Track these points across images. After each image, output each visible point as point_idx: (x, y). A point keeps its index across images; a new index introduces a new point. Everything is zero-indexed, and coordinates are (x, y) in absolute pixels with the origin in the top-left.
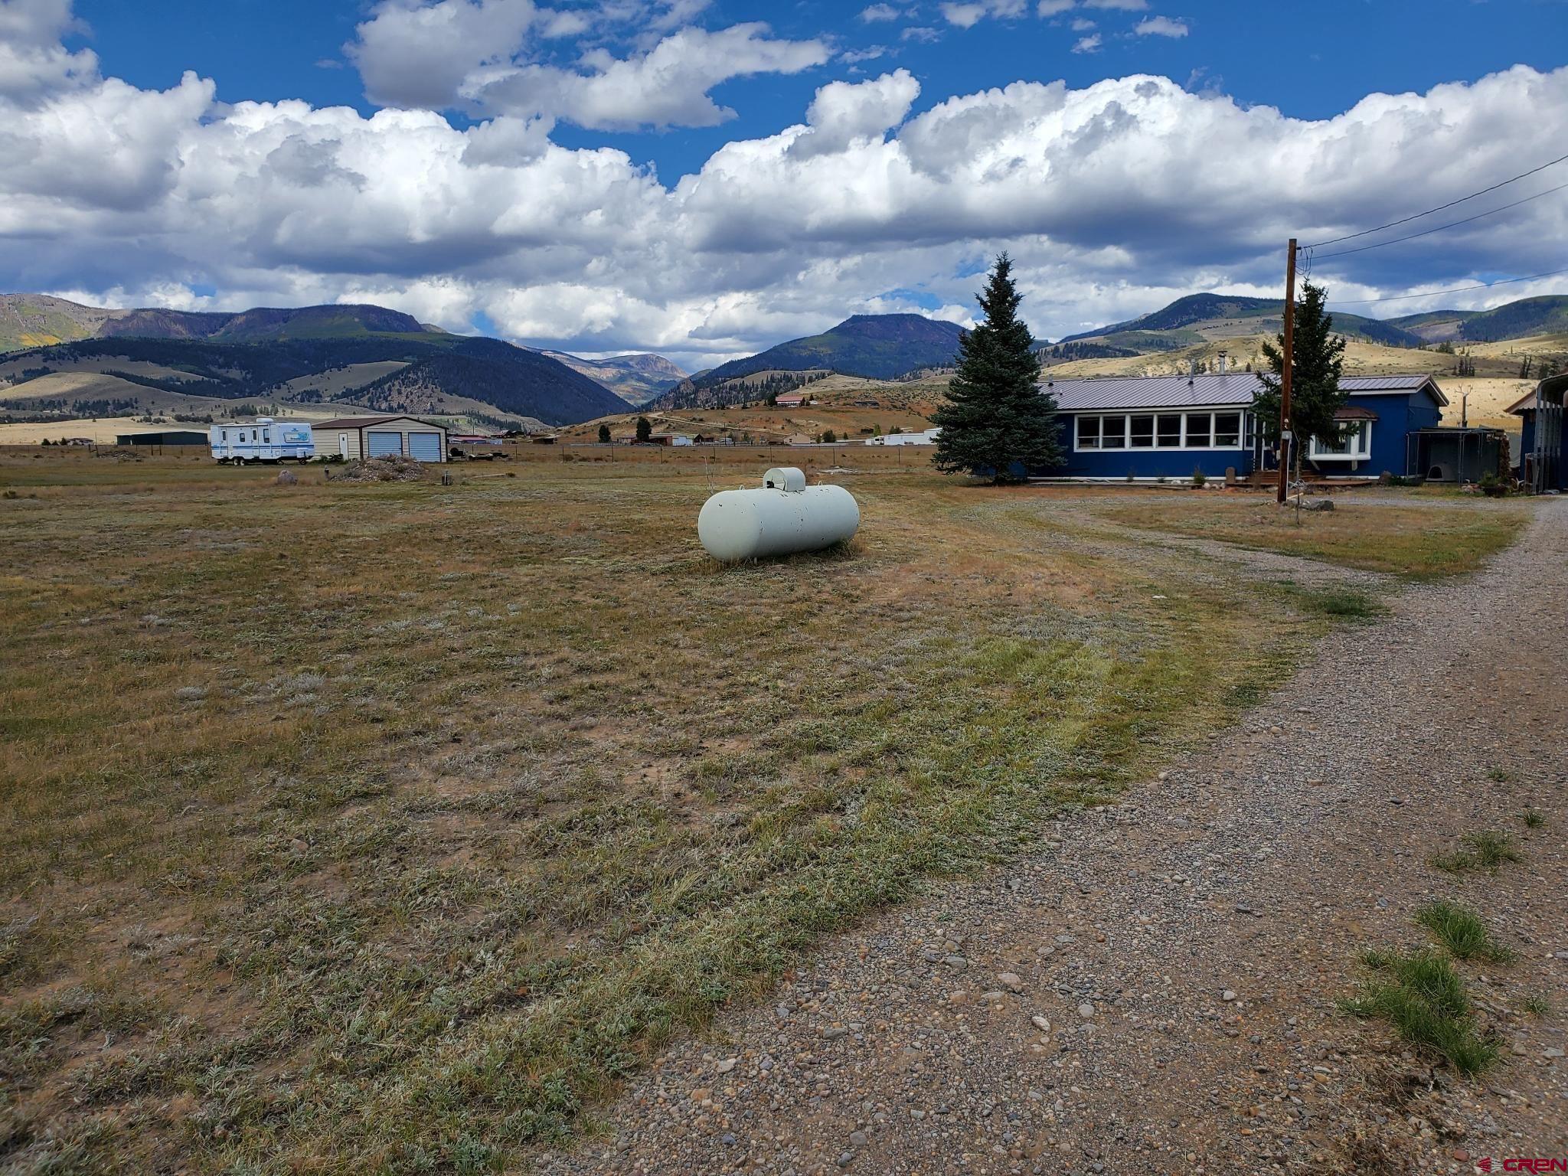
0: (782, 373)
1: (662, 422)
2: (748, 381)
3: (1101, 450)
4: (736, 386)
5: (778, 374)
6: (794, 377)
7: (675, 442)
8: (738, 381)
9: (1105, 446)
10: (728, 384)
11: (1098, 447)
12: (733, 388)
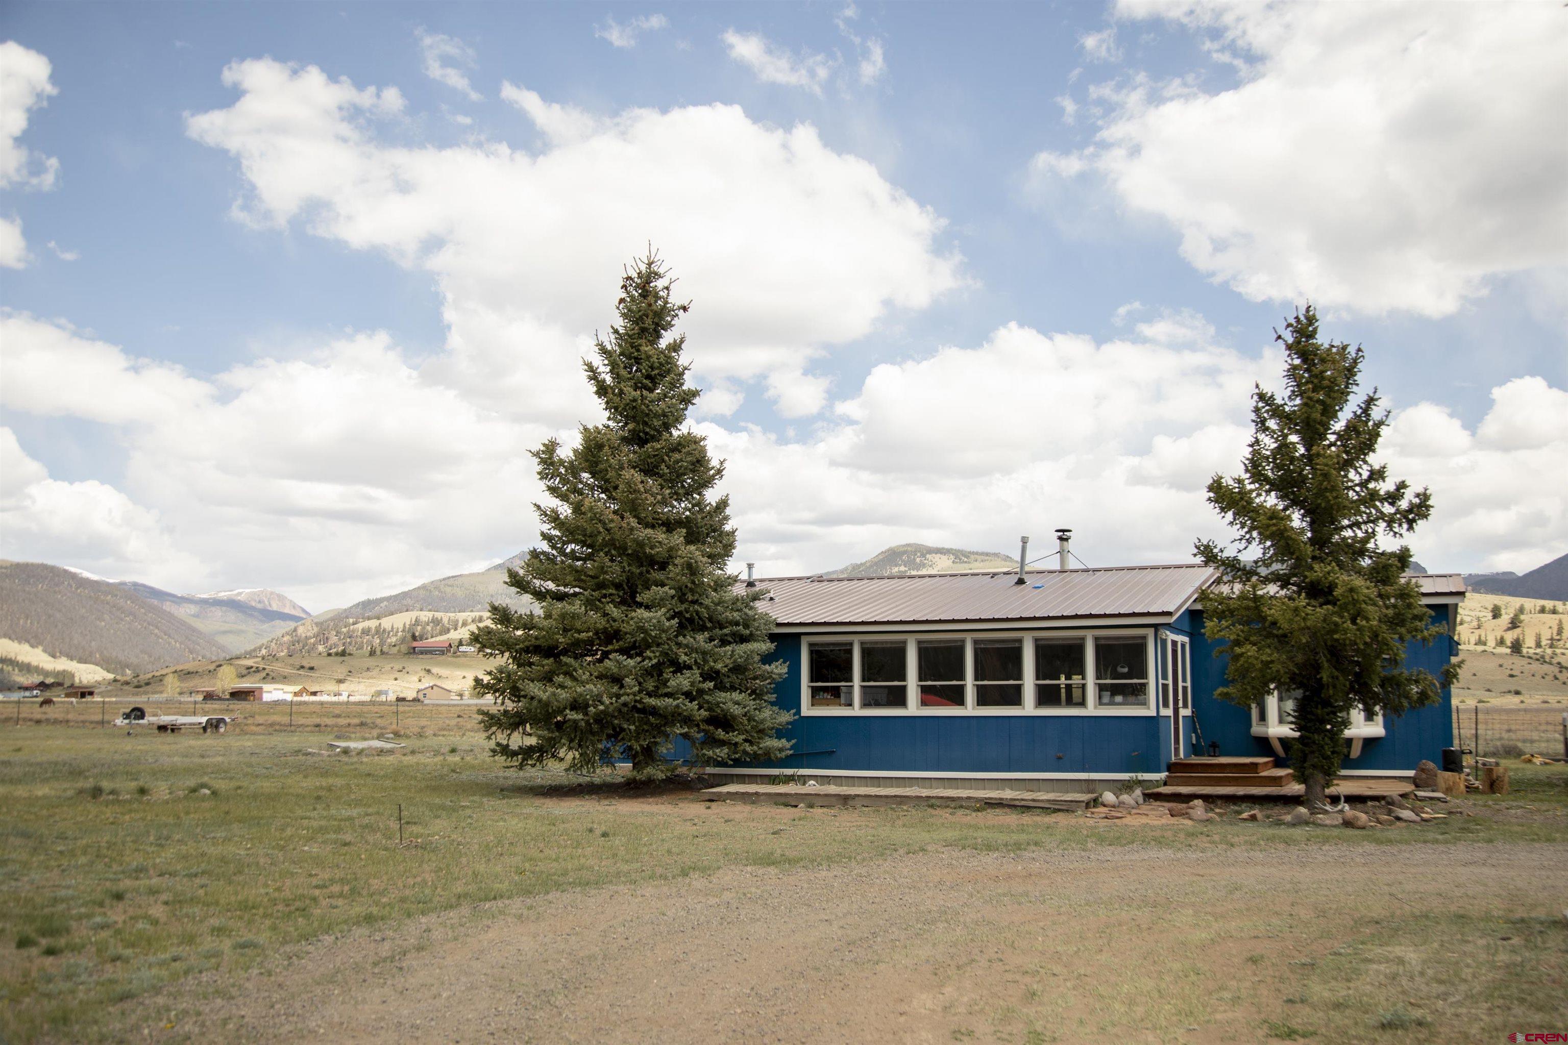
0: (430, 615)
1: (258, 670)
2: (386, 623)
3: (857, 710)
4: (369, 629)
5: (425, 616)
6: (445, 621)
7: (267, 697)
8: (373, 624)
9: (865, 704)
10: (360, 626)
11: (850, 704)
12: (366, 632)
